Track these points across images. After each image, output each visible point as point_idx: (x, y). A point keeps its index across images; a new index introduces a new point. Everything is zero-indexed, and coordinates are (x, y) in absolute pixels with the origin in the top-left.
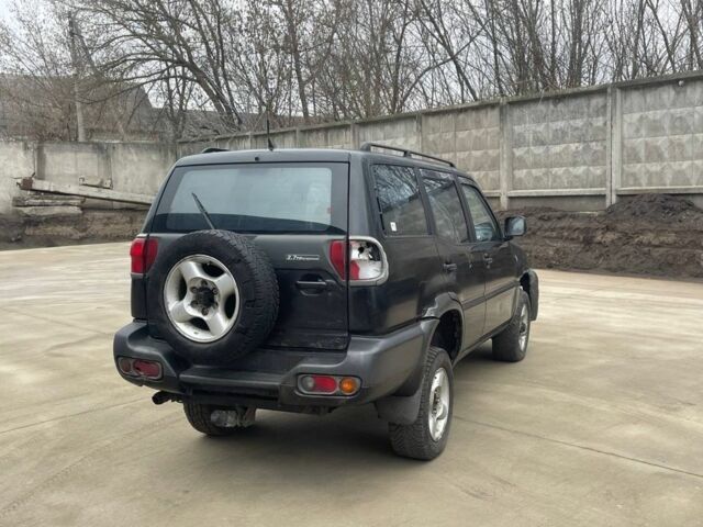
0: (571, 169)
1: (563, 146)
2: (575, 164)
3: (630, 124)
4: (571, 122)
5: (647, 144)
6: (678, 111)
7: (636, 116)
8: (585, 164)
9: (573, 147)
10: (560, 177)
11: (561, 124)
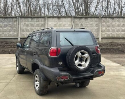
0: (9, 33)
1: (7, 28)
2: (10, 32)
3: (22, 24)
4: (9, 23)
5: (26, 29)
6: (32, 23)
7: (23, 23)
8: (12, 32)
9: (9, 28)
10: (6, 34)
11: (6, 23)
